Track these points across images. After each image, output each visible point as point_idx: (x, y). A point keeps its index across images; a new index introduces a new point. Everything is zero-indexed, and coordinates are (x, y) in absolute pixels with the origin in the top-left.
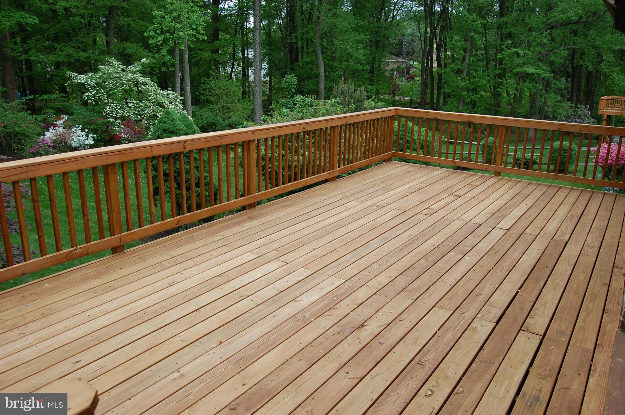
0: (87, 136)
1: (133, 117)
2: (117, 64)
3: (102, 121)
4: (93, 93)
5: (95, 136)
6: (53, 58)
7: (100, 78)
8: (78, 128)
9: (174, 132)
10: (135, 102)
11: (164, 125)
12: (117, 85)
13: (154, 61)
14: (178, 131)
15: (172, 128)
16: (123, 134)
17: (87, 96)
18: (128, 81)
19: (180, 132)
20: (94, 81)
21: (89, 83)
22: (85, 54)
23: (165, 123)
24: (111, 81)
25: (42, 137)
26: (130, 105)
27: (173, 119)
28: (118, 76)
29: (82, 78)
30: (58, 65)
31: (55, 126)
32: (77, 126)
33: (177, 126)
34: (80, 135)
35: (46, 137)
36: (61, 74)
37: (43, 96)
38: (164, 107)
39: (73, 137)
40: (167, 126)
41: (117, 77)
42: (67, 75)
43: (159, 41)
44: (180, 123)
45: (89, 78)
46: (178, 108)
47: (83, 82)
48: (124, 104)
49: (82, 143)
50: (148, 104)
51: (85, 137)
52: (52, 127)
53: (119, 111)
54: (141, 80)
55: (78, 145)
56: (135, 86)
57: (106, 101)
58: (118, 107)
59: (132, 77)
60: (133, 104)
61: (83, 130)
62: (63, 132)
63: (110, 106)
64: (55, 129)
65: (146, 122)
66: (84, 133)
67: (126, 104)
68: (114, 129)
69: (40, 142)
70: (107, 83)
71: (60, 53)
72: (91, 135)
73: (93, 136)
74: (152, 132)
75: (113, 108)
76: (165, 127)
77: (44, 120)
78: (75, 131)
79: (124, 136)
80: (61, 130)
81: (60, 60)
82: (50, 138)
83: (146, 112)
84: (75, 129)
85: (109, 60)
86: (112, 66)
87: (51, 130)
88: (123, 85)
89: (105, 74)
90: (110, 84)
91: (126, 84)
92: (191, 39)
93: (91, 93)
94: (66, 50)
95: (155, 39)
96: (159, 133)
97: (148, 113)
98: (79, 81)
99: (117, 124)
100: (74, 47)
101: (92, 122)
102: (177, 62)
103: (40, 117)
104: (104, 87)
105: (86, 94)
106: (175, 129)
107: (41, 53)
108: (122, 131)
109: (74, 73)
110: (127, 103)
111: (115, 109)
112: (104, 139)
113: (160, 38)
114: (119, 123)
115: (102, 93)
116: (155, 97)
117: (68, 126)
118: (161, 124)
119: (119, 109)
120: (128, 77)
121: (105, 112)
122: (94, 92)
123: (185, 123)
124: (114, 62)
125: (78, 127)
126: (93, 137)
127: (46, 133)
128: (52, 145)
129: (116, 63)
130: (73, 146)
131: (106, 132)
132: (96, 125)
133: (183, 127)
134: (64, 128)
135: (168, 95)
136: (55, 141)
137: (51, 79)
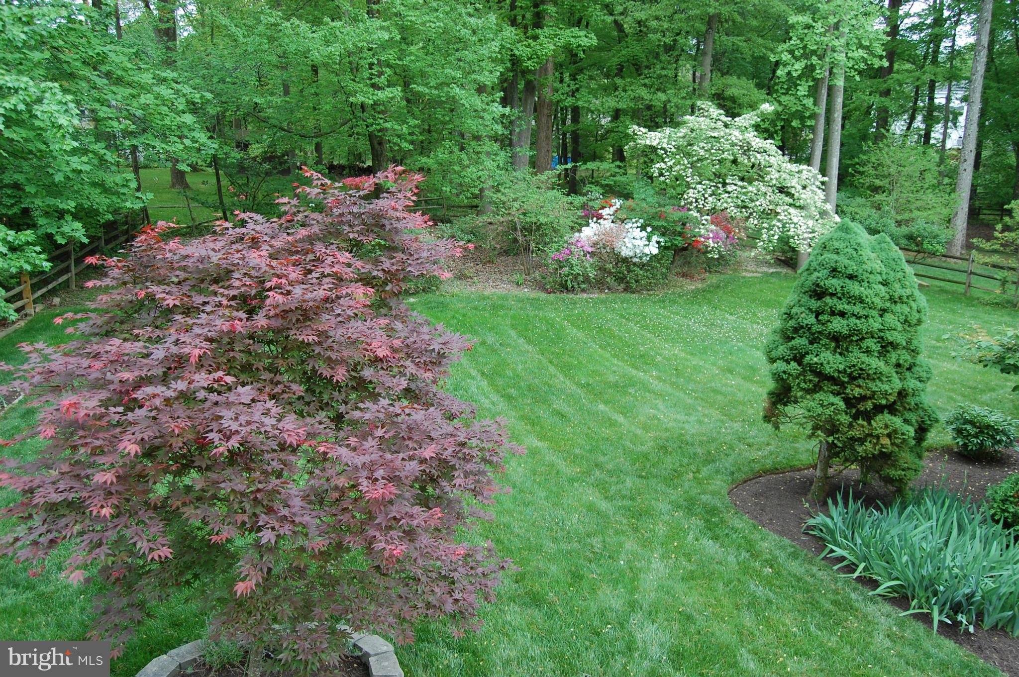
0: (649, 239)
1: (733, 211)
2: (715, 114)
3: (677, 215)
4: (669, 164)
5: (662, 240)
6: (611, 103)
7: (684, 137)
8: (635, 225)
9: (856, 276)
10: (740, 183)
11: (835, 257)
12: (713, 151)
13: (780, 109)
14: (866, 275)
15: (853, 267)
16: (711, 241)
17: (658, 168)
18: (733, 145)
19: (872, 276)
20: (673, 143)
21: (665, 146)
22: (662, 96)
23: (837, 252)
24: (702, 145)
25: (577, 234)
26: (729, 188)
27: (859, 244)
28: (716, 134)
29: (653, 138)
30: (617, 114)
31: (600, 217)
32: (634, 220)
33: (864, 263)
34: (638, 237)
35: (582, 235)
36: (620, 129)
37: (588, 163)
38: (789, 194)
39: (626, 240)
40: (843, 261)
41: (714, 137)
42: (630, 131)
43: (796, 70)
44: (873, 256)
45: (664, 138)
46: (816, 197)
47: (654, 144)
48: (720, 185)
49: (638, 251)
50: (763, 189)
51: (645, 242)
52: (595, 219)
53: (710, 199)
54: (757, 142)
55: (631, 254)
56: (744, 153)
57: (688, 180)
58: (709, 191)
59: (741, 137)
60: (735, 188)
61: (643, 228)
62: (611, 229)
63: (695, 188)
64: (599, 224)
65: (756, 222)
66: (644, 234)
67: (723, 187)
68: (697, 230)
69: (572, 244)
70: (695, 148)
71: (623, 94)
72: (655, 238)
73: (658, 240)
74: (764, 241)
75: (699, 192)
76: (836, 262)
77: (584, 206)
78: (631, 230)
79: (712, 245)
80: (607, 224)
81: (622, 105)
82: (589, 239)
83: (758, 203)
84: (630, 225)
85: (703, 106)
86: (706, 117)
87: (592, 224)
88: (723, 152)
89: (692, 130)
90: (698, 150)
91: (728, 150)
92: (856, 67)
93: (665, 163)
94: (632, 90)
95: (789, 68)
96: (820, 275)
97: (761, 205)
98: (648, 143)
99: (704, 222)
100: (645, 85)
101: (660, 216)
102: (821, 110)
103: (578, 200)
104: (688, 155)
105: (658, 165)
106: (860, 271)
107: (594, 96)
108: (711, 235)
109: (642, 129)
110: (725, 184)
111: (703, 195)
112: (676, 246)
113: (799, 66)
114: (706, 220)
115: (684, 165)
116: (777, 175)
117: (619, 220)
118: (827, 255)
119: (711, 195)
120: (733, 138)
121: (685, 199)
122: (671, 163)
123: (883, 255)
124: (711, 110)
125: (636, 222)
126: (658, 243)
127: (583, 229)
128: (590, 250)
129: (715, 112)
130: (623, 254)
131: (681, 234)
132: (667, 221)
133: (878, 266)
134: (613, 222)
135: (799, 172)
136: (595, 244)
137: (604, 137)
